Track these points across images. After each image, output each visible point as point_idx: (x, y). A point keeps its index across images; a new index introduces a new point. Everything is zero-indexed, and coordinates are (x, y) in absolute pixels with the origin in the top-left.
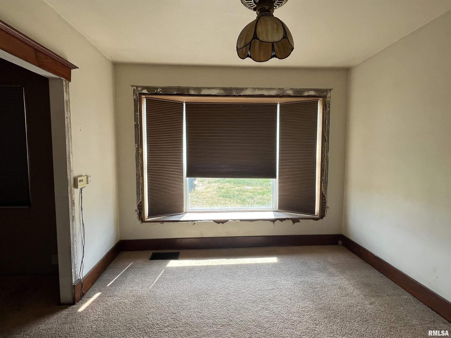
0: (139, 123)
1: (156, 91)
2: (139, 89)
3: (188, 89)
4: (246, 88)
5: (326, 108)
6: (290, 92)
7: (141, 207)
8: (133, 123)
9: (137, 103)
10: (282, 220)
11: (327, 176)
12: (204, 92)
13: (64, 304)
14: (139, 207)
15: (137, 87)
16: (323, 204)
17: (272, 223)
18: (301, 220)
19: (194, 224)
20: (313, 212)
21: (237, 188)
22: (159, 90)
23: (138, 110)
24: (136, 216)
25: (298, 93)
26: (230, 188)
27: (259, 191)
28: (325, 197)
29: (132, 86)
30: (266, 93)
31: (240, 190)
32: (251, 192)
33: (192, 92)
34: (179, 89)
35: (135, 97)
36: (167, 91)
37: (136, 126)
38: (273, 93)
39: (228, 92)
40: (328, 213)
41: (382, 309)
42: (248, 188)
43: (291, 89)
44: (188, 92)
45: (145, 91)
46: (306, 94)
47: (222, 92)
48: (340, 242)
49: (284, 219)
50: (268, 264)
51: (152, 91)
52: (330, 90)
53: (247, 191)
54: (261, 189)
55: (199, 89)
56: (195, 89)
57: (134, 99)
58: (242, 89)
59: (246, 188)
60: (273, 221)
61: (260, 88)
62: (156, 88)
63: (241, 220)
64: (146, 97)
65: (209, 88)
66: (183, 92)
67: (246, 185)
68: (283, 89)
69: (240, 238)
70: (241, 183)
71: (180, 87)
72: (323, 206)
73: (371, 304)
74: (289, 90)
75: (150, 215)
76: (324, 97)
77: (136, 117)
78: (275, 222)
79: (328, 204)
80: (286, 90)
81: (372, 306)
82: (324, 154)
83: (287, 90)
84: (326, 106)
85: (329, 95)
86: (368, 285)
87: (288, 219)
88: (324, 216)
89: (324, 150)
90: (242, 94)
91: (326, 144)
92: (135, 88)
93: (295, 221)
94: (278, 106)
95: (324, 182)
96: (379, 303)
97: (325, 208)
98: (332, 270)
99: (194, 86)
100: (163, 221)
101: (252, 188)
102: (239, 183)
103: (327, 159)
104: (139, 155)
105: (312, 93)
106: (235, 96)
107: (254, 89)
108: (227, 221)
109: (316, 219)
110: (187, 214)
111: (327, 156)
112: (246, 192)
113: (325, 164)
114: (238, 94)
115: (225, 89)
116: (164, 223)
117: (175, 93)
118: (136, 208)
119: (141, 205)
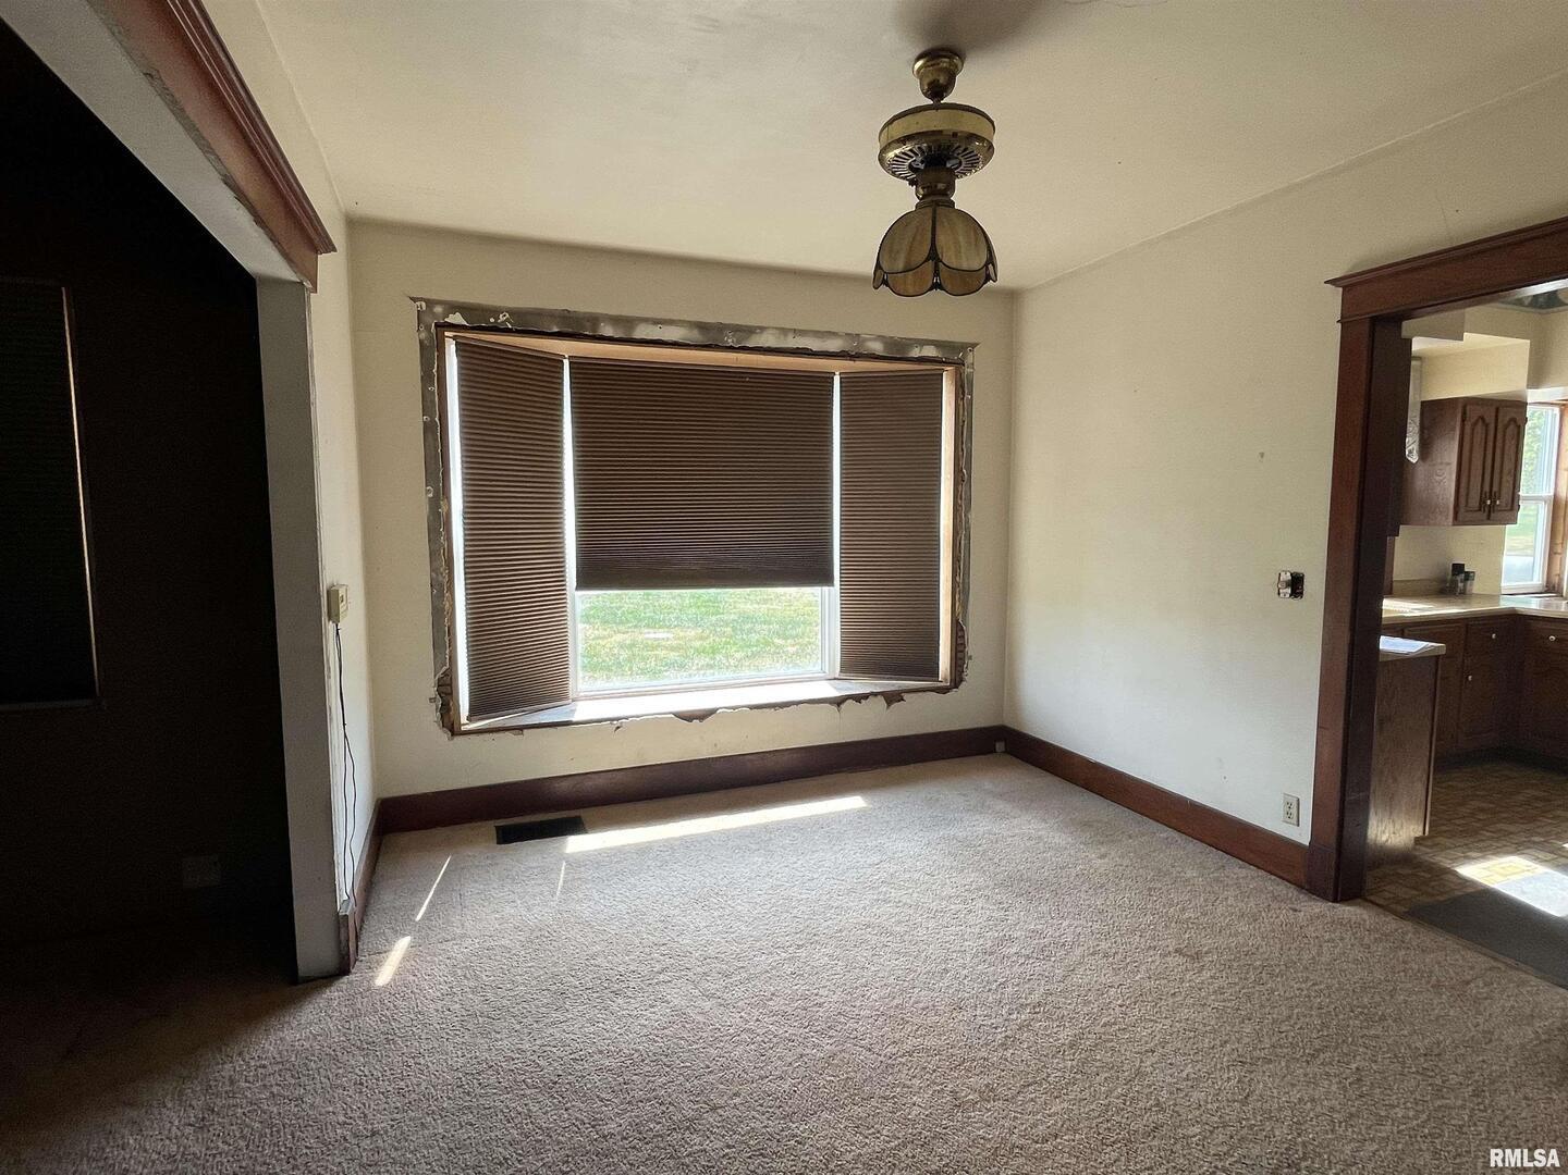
0: (437, 419)
1: (492, 320)
2: (438, 309)
3: (595, 319)
4: (763, 329)
5: (963, 393)
6: (877, 347)
7: (446, 687)
8: (418, 420)
9: (431, 355)
10: (858, 698)
11: (967, 573)
12: (642, 332)
13: (308, 980)
14: (442, 689)
15: (430, 303)
16: (960, 648)
17: (835, 708)
18: (905, 696)
19: (618, 728)
20: (932, 672)
21: (619, 637)
22: (502, 318)
23: (432, 375)
24: (431, 715)
25: (897, 350)
26: (593, 639)
27: (697, 644)
28: (962, 629)
29: (411, 299)
30: (814, 344)
31: (633, 645)
32: (672, 649)
33: (608, 331)
34: (565, 316)
35: (423, 335)
36: (528, 323)
37: (428, 428)
38: (833, 345)
39: (712, 336)
40: (972, 671)
41: (1126, 862)
42: (657, 636)
43: (880, 338)
44: (594, 330)
45: (456, 319)
46: (915, 353)
47: (694, 336)
48: (1000, 746)
49: (866, 696)
50: (846, 813)
51: (480, 318)
52: (974, 345)
53: (658, 646)
54: (701, 638)
55: (628, 322)
56: (616, 320)
57: (421, 342)
58: (750, 331)
59: (652, 636)
60: (838, 702)
61: (801, 331)
62: (496, 312)
63: (752, 707)
64: (454, 338)
65: (657, 322)
66: (575, 327)
67: (648, 626)
68: (858, 335)
69: (750, 757)
70: (628, 621)
71: (569, 312)
72: (959, 655)
73: (1103, 857)
74: (875, 340)
75: (477, 711)
76: (960, 364)
77: (429, 400)
78: (843, 706)
79: (971, 650)
80: (865, 340)
81: (1106, 860)
82: (961, 517)
83: (870, 340)
84: (963, 387)
85: (969, 359)
86: (1087, 825)
87: (875, 694)
88: (961, 680)
89: (961, 506)
90: (750, 344)
91: (963, 488)
92: (424, 308)
93: (892, 698)
94: (837, 380)
95: (960, 590)
96: (1117, 852)
97: (963, 659)
98: (1000, 805)
99: (614, 312)
100: (521, 728)
101: (670, 636)
102: (621, 623)
103: (968, 529)
104: (438, 523)
105: (930, 351)
106: (731, 349)
107: (784, 331)
108: (712, 712)
109: (943, 690)
110: (580, 703)
111: (967, 522)
112: (654, 648)
113: (963, 542)
114: (738, 342)
115: (702, 327)
116: (525, 731)
117: (556, 330)
118: (433, 692)
119: (448, 682)
